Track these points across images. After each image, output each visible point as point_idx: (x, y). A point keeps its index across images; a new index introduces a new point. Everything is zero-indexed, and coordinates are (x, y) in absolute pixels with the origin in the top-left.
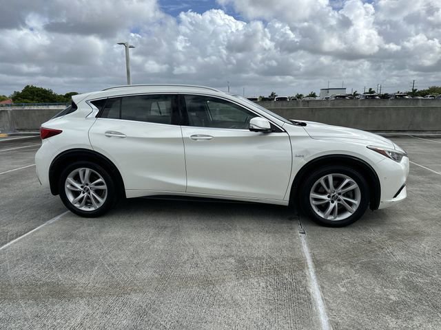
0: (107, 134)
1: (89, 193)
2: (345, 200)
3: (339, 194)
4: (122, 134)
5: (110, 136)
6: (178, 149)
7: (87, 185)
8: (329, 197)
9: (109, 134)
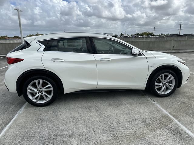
0: (53, 60)
1: (42, 93)
2: (169, 85)
3: (166, 82)
4: (62, 60)
5: (55, 61)
6: (93, 66)
7: (41, 89)
8: (162, 84)
9: (54, 60)
